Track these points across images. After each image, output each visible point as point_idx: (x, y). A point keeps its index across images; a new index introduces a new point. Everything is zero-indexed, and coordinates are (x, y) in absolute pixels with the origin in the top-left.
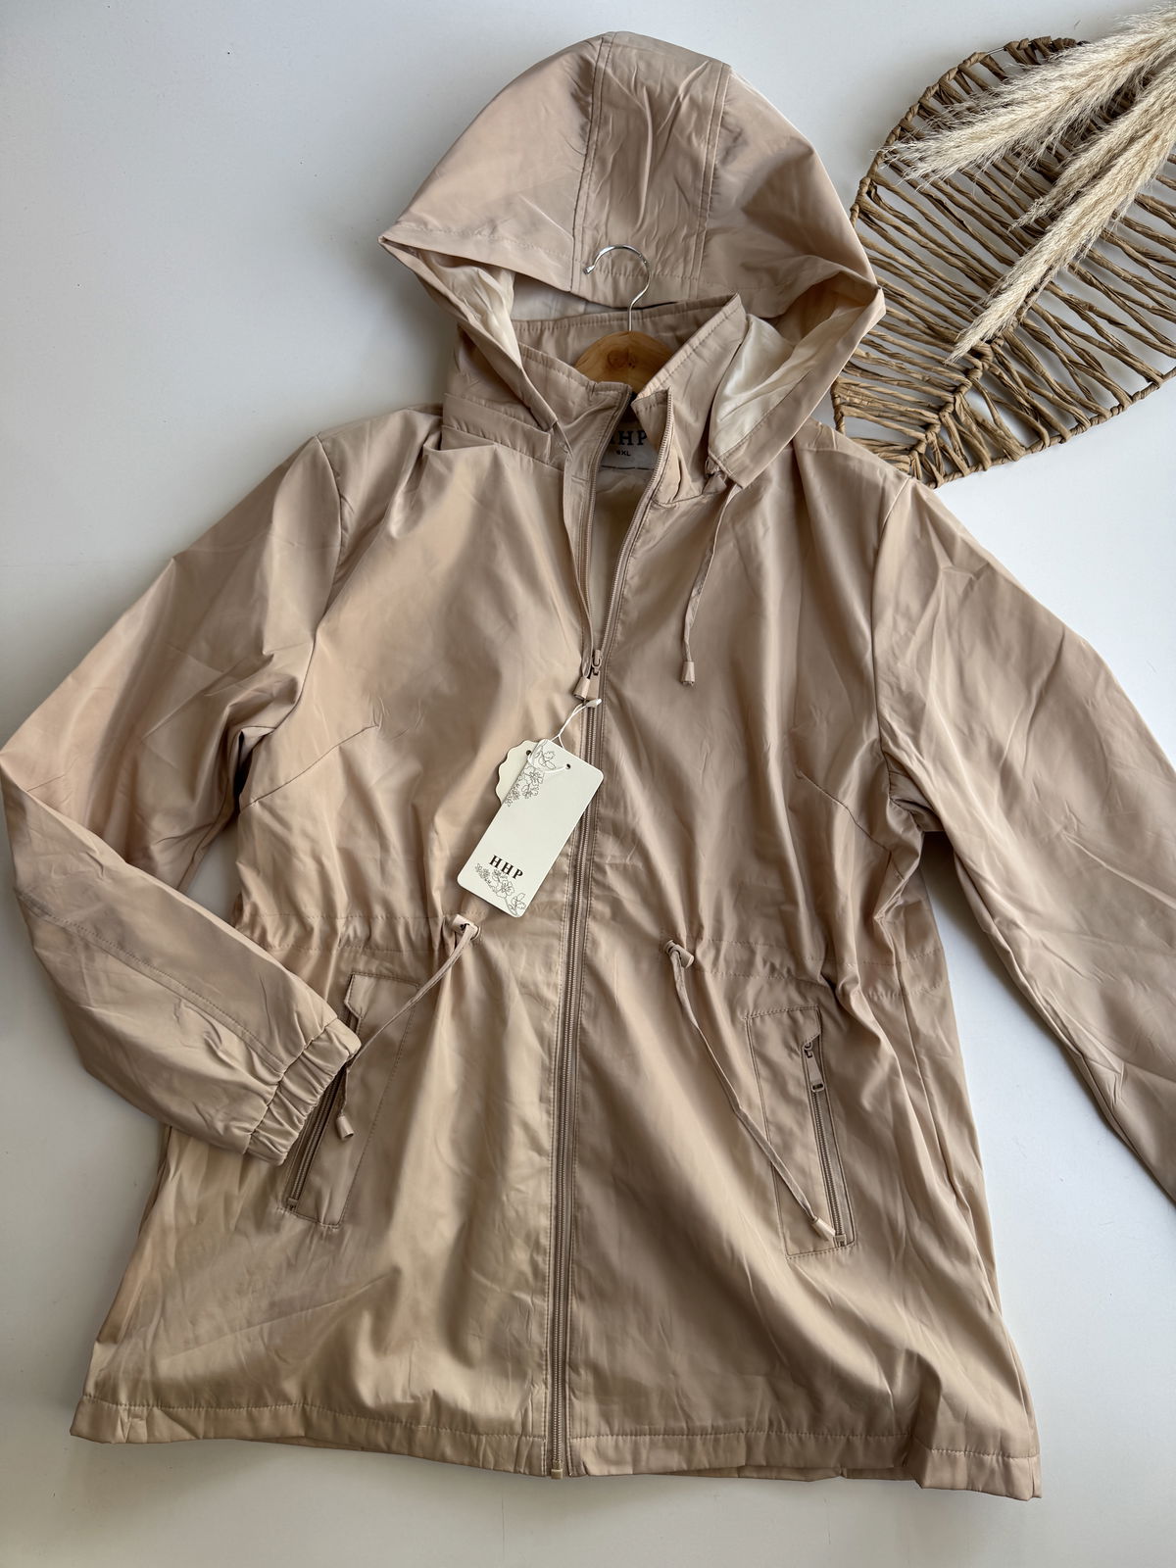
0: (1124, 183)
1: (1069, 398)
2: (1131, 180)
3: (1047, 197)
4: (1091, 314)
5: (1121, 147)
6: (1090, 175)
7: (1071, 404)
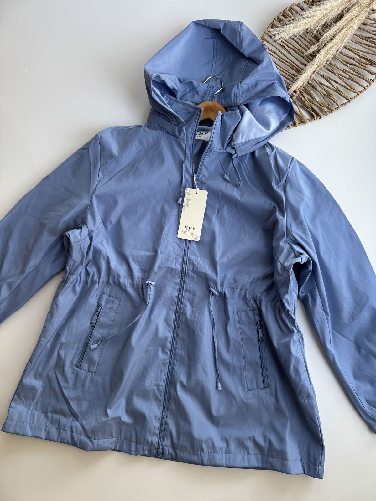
0: (340, 41)
1: (322, 105)
2: (343, 40)
3: (316, 45)
4: (330, 80)
5: (339, 30)
6: (330, 39)
7: (323, 107)
